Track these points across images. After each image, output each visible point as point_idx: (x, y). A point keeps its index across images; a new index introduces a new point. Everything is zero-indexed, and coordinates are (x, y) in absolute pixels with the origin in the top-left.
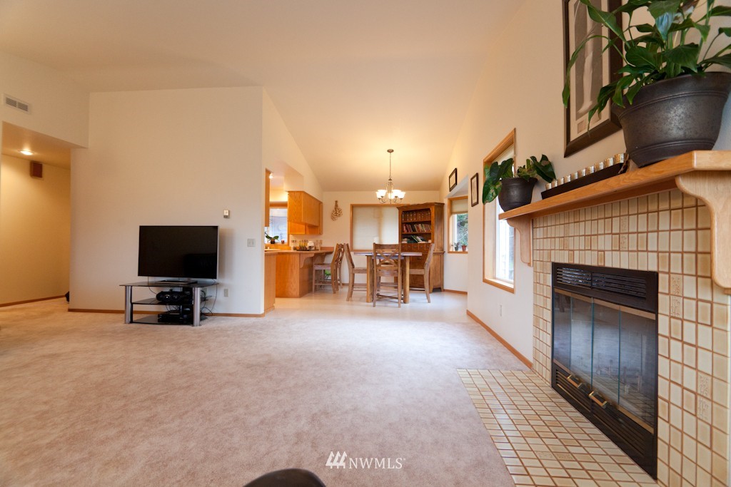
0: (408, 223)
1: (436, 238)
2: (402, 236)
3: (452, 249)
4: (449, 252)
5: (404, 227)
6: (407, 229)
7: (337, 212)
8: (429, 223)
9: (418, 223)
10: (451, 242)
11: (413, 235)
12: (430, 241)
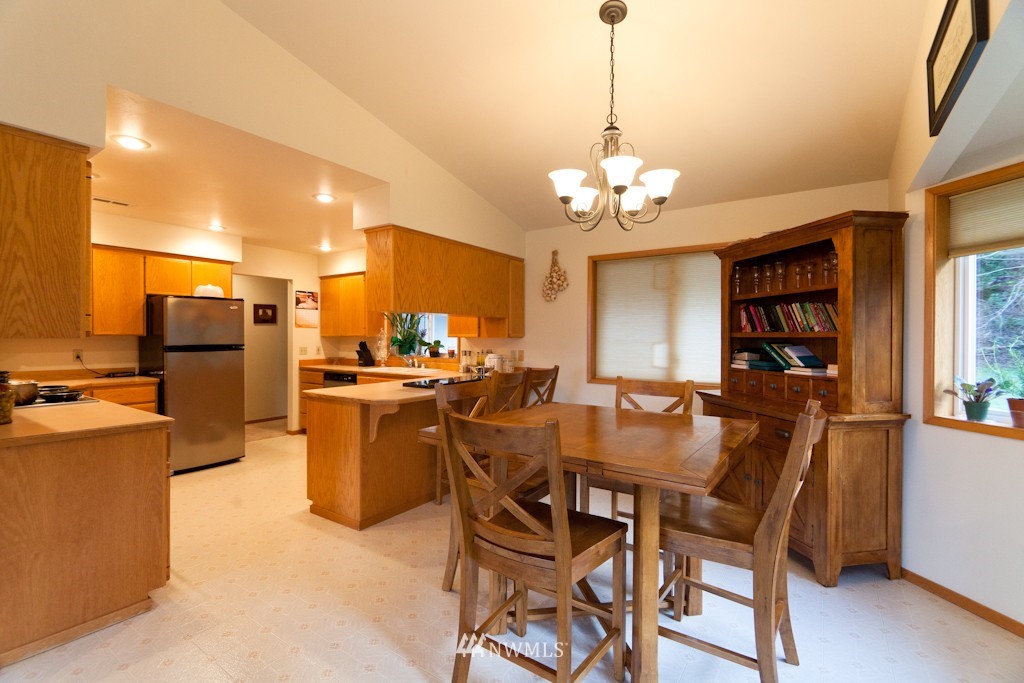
0: (757, 302)
1: (858, 357)
2: (733, 343)
3: (951, 408)
4: (931, 420)
5: (743, 315)
6: (750, 320)
7: (556, 282)
8: (829, 296)
9: (788, 299)
10: (942, 377)
11: (770, 341)
12: (832, 371)
